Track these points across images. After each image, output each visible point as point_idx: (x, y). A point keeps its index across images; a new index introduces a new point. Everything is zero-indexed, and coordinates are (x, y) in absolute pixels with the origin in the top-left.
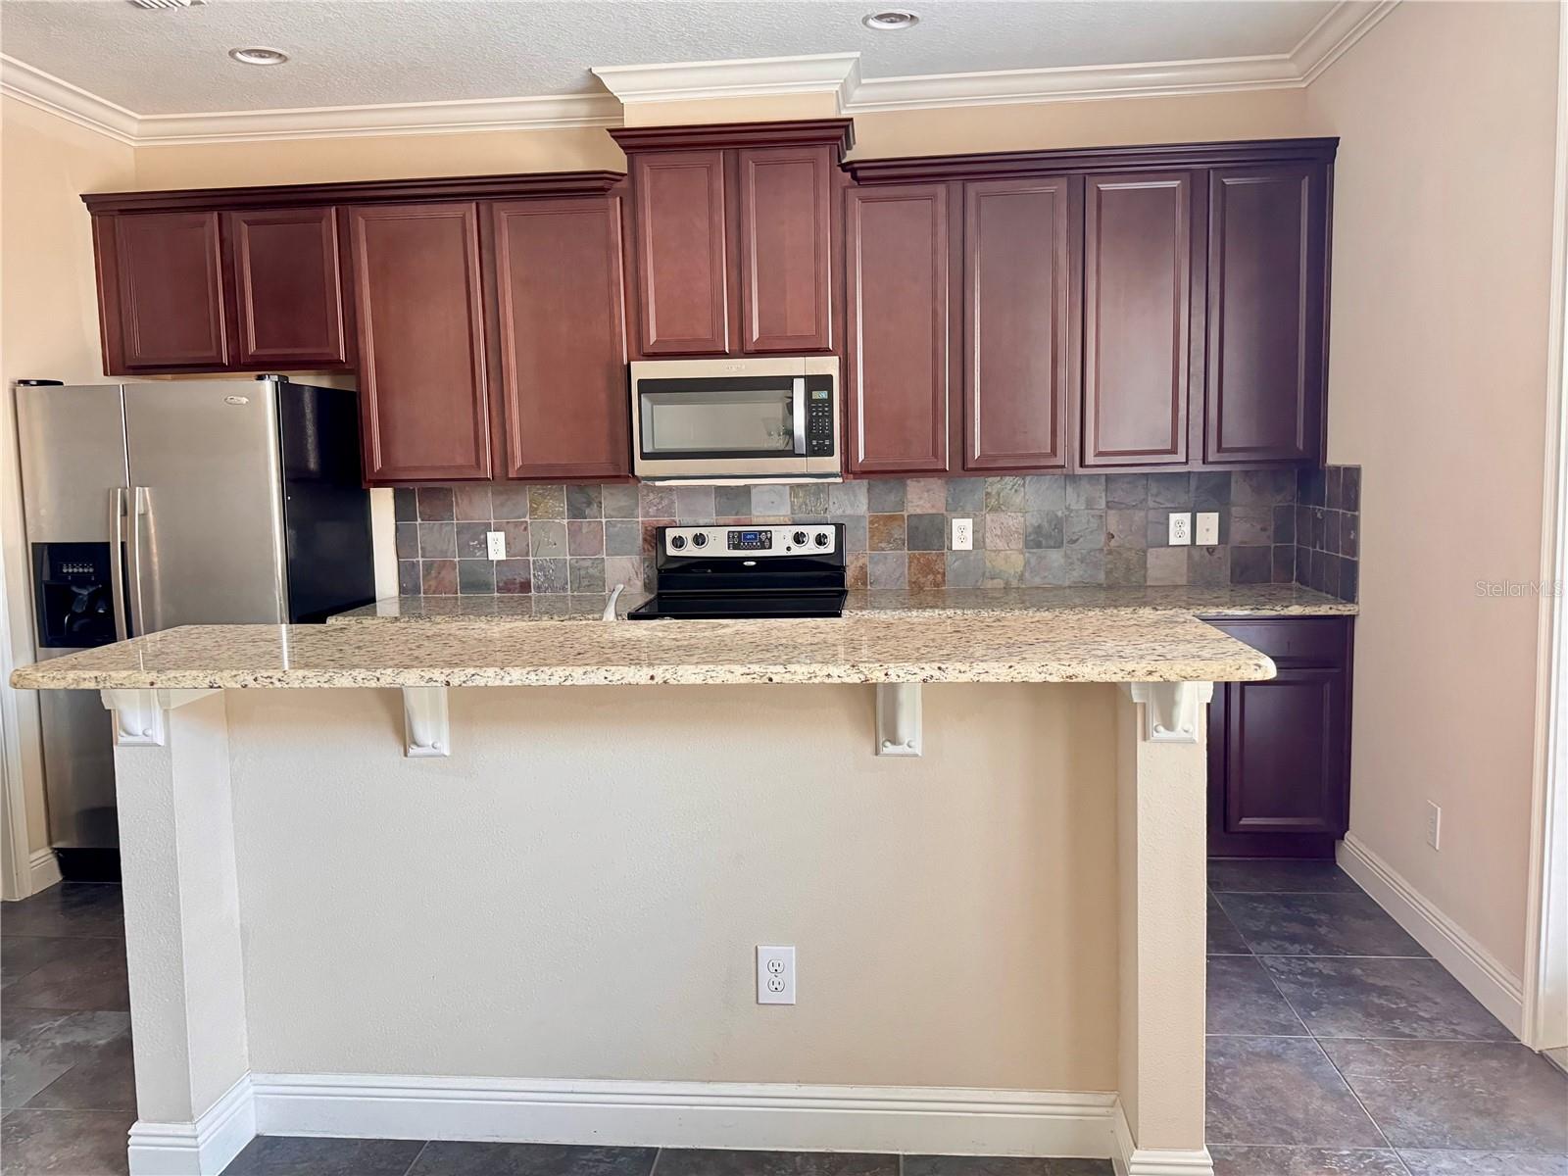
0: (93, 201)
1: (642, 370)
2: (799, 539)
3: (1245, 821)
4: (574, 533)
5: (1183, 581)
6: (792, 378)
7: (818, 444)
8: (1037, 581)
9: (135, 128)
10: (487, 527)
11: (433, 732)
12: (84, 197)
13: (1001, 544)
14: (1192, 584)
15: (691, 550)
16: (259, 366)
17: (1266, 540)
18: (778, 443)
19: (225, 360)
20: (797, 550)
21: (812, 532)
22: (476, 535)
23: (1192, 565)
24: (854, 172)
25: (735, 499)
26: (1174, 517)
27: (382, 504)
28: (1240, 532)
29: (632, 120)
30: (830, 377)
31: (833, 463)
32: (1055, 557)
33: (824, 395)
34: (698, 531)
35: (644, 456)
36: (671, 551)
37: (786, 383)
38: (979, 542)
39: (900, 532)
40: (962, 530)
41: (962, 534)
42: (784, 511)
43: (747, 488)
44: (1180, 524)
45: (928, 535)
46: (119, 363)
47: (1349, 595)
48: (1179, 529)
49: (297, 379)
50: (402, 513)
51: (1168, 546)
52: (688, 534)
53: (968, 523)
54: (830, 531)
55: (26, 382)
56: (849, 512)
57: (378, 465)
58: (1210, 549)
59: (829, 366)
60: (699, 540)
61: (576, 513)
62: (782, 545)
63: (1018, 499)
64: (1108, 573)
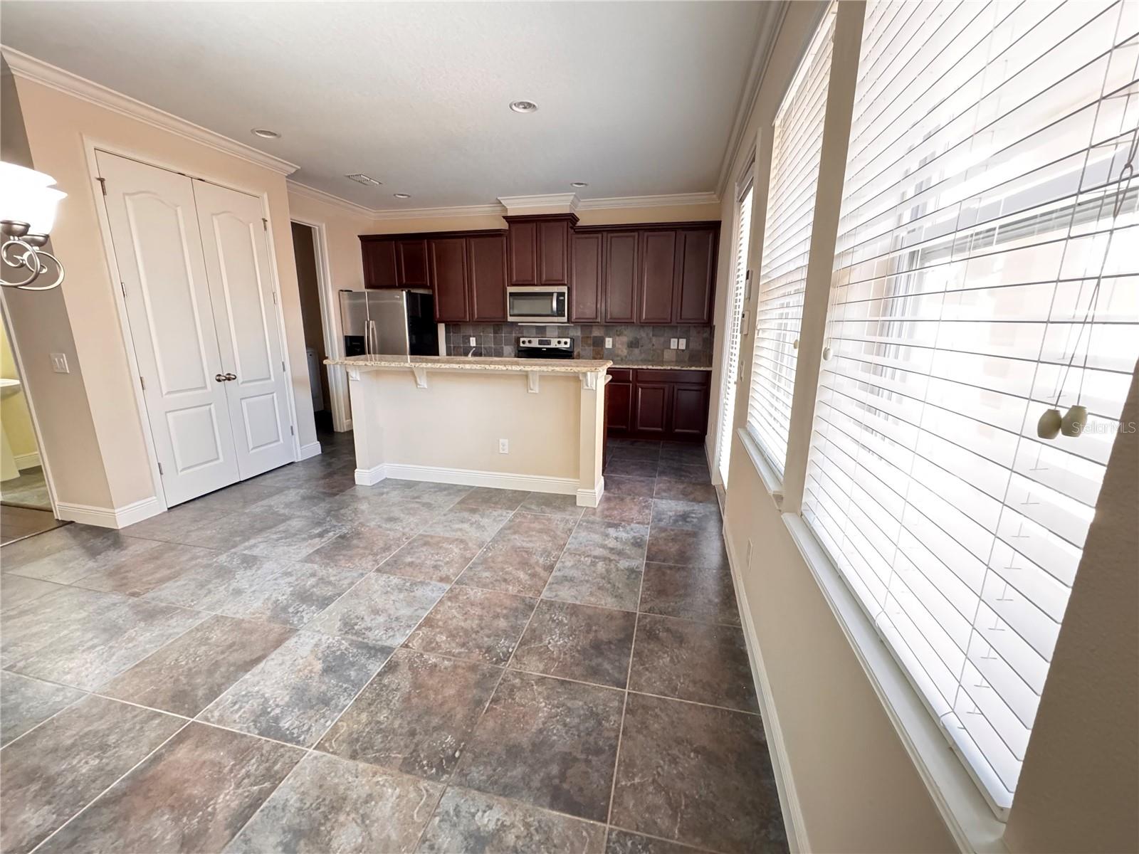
0: (361, 237)
1: (510, 289)
2: (559, 342)
3: (677, 430)
4: (495, 338)
5: (674, 360)
6: (553, 293)
7: (560, 313)
8: (631, 358)
9: (373, 214)
10: (471, 336)
11: (423, 382)
12: (359, 236)
13: (620, 346)
14: (677, 361)
15: (527, 345)
16: (401, 287)
17: (700, 348)
18: (549, 313)
19: (397, 285)
20: (558, 346)
21: (564, 340)
22: (467, 339)
23: (677, 355)
24: (574, 229)
25: (541, 330)
26: (672, 340)
27: (442, 329)
28: (692, 345)
29: (510, 214)
30: (564, 293)
31: (565, 319)
32: (636, 351)
33: (562, 298)
34: (529, 339)
35: (511, 315)
36: (522, 345)
37: (551, 294)
38: (613, 345)
39: (590, 342)
40: (609, 341)
41: (609, 343)
42: (556, 334)
43: (545, 326)
44: (674, 342)
45: (599, 343)
46: (369, 285)
47: (711, 365)
48: (674, 343)
49: (414, 291)
50: (447, 332)
51: (670, 349)
52: (526, 340)
53: (611, 339)
54: (568, 340)
55: (342, 291)
56: (575, 334)
57: (438, 316)
58: (683, 350)
59: (564, 289)
60: (530, 342)
61: (495, 332)
62: (554, 344)
63: (625, 333)
64: (652, 357)
